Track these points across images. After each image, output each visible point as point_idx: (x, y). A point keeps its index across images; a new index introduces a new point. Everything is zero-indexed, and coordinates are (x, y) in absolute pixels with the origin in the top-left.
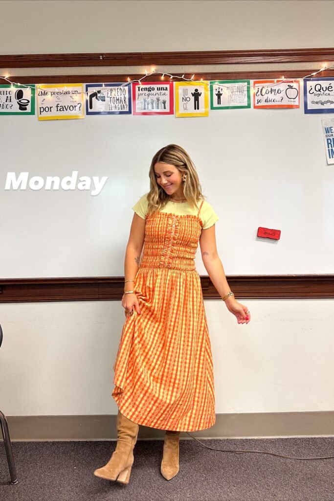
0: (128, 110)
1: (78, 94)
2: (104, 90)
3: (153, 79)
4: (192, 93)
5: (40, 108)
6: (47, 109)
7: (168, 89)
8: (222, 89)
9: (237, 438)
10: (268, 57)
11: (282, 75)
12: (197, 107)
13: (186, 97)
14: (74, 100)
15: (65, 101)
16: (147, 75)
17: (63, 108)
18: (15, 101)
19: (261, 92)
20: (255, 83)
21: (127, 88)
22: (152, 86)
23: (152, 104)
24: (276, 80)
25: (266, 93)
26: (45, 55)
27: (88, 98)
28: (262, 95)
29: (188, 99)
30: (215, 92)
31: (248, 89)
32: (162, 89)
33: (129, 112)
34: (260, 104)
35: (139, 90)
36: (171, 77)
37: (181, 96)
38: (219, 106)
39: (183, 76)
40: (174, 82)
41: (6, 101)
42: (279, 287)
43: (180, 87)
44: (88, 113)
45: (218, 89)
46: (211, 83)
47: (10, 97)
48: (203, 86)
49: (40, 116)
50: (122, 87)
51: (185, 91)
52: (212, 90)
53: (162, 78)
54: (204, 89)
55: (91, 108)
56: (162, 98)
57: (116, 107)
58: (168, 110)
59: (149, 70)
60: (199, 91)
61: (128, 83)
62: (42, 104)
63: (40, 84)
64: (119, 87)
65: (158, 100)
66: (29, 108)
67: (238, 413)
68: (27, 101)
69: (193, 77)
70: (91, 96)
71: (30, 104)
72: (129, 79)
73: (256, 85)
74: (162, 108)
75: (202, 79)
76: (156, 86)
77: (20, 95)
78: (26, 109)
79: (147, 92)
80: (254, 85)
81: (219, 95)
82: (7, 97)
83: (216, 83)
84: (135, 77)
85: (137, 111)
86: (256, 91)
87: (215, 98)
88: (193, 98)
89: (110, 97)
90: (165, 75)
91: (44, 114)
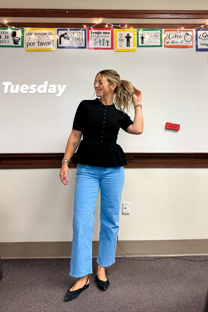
0: (84, 46)
1: (52, 35)
2: (70, 33)
3: (101, 26)
4: (125, 36)
5: (27, 43)
6: (32, 44)
7: (110, 33)
8: (144, 34)
9: (151, 256)
10: (173, 15)
11: (182, 26)
12: (128, 45)
13: (122, 38)
14: (49, 39)
15: (44, 39)
16: (97, 24)
17: (42, 44)
18: (11, 38)
19: (169, 37)
20: (165, 31)
21: (83, 32)
22: (100, 31)
23: (100, 42)
24: (178, 30)
25: (172, 38)
26: (31, 9)
27: (59, 38)
28: (169, 39)
29: (123, 40)
30: (140, 36)
31: (161, 34)
32: (106, 33)
33: (85, 47)
34: (168, 45)
35: (91, 33)
36: (112, 26)
37: (118, 38)
38: (142, 45)
39: (120, 25)
40: (114, 29)
41: (5, 38)
42: (178, 160)
43: (118, 32)
44: (58, 47)
45: (142, 34)
46: (137, 30)
47: (8, 36)
48: (133, 32)
49: (27, 48)
50: (80, 31)
51: (121, 35)
52: (138, 35)
53: (107, 26)
54: (133, 34)
55: (60, 44)
56: (106, 39)
57: (76, 44)
58: (110, 46)
59: (98, 21)
60: (130, 35)
61: (83, 29)
62: (29, 40)
63: (27, 28)
64: (78, 31)
65: (104, 40)
66: (20, 43)
67: (152, 240)
68: (19, 39)
69: (126, 26)
70: (61, 37)
71: (21, 40)
72: (85, 26)
73: (166, 32)
74: (106, 45)
75: (132, 28)
76: (102, 31)
77: (14, 34)
78: (18, 44)
79: (97, 35)
80: (165, 32)
81: (142, 38)
82: (6, 36)
83: (141, 30)
84: (89, 25)
85: (90, 46)
86: (166, 36)
87: (140, 40)
88: (126, 40)
89: (73, 37)
90: (108, 24)
91: (30, 47)
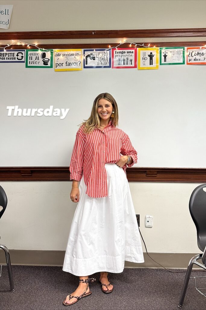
0: (109, 65)
1: (78, 55)
2: (95, 53)
3: (125, 46)
4: (148, 55)
5: (56, 64)
6: (60, 65)
7: (134, 52)
8: (167, 53)
9: (173, 268)
10: (197, 33)
12: (151, 63)
13: (145, 57)
14: (76, 59)
15: (71, 60)
16: (121, 44)
17: (70, 64)
18: (41, 59)
19: (191, 54)
20: (188, 49)
21: (108, 52)
22: (124, 51)
24: (201, 47)
25: (195, 55)
26: (59, 32)
27: (85, 58)
28: (192, 56)
29: (146, 59)
30: (163, 54)
31: (184, 52)
32: (130, 52)
33: (110, 67)
34: (190, 62)
35: (116, 53)
36: (136, 45)
37: (141, 57)
38: (165, 63)
39: (143, 44)
40: (137, 48)
41: (36, 60)
42: (202, 175)
43: (141, 51)
44: (85, 67)
45: (164, 52)
46: (160, 48)
47: (38, 57)
48: (156, 51)
49: (56, 68)
51: (144, 54)
52: (161, 53)
53: (130, 46)
54: (156, 52)
55: (87, 64)
56: (130, 58)
57: (101, 64)
58: (133, 65)
59: (122, 41)
60: (153, 54)
61: (108, 49)
62: (57, 61)
63: (56, 49)
64: (104, 51)
65: (127, 59)
66: (49, 64)
67: (174, 253)
68: (48, 60)
69: (149, 45)
70: (87, 57)
71: (50, 61)
72: (110, 46)
73: (189, 50)
74: (129, 64)
75: (155, 46)
76: (126, 51)
77: (44, 55)
78: (47, 64)
79: (121, 54)
80: (187, 50)
81: (165, 56)
82: (36, 57)
83: (164, 49)
84: (114, 45)
85: (114, 66)
86: (188, 54)
87: (163, 58)
88: (149, 58)
89: (98, 57)
90: (132, 44)
91: (58, 67)
